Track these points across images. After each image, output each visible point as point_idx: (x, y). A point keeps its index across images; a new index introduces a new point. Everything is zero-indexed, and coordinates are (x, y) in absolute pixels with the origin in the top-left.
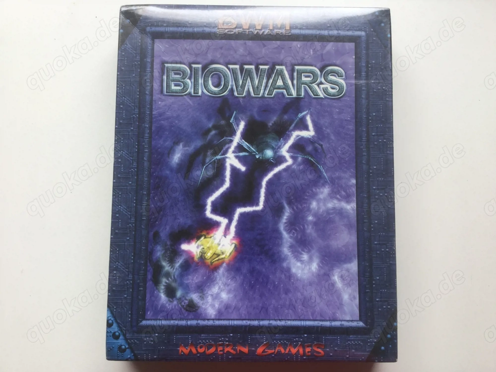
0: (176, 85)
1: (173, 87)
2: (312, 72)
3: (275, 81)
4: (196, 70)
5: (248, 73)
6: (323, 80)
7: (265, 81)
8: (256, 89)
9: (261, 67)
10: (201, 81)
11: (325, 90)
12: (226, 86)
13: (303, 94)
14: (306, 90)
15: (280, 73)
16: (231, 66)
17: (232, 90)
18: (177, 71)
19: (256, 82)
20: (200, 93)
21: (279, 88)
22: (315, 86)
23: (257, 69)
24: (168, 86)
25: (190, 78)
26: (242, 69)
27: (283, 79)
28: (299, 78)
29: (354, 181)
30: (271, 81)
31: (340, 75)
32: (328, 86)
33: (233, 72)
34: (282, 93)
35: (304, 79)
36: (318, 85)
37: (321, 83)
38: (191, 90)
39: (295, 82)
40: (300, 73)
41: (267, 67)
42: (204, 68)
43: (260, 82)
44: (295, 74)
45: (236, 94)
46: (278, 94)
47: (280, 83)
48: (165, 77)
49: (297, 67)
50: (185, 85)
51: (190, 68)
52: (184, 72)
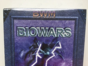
0: (21, 34)
1: (20, 34)
2: (61, 30)
3: (50, 32)
4: (27, 29)
5: (42, 30)
6: (65, 32)
7: (47, 32)
8: (45, 35)
9: (46, 28)
10: (28, 32)
11: (65, 35)
12: (36, 34)
13: (58, 36)
14: (59, 35)
15: (52, 30)
16: (37, 28)
17: (38, 35)
18: (21, 29)
19: (45, 32)
20: (28, 36)
21: (51, 34)
22: (62, 34)
23: (45, 29)
24: (19, 34)
25: (25, 31)
26: (40, 29)
27: (53, 32)
28: (57, 31)
29: (72, 61)
30: (49, 32)
31: (70, 30)
32: (66, 34)
33: (38, 29)
34: (52, 36)
35: (59, 32)
36: (63, 33)
37: (64, 33)
38: (25, 35)
39: (56, 32)
40: (58, 30)
41: (48, 28)
42: (29, 29)
43: (46, 32)
44: (56, 30)
45: (39, 36)
46: (51, 36)
47: (52, 33)
48: (18, 31)
49: (57, 28)
50: (24, 33)
51: (25, 28)
52: (23, 30)
